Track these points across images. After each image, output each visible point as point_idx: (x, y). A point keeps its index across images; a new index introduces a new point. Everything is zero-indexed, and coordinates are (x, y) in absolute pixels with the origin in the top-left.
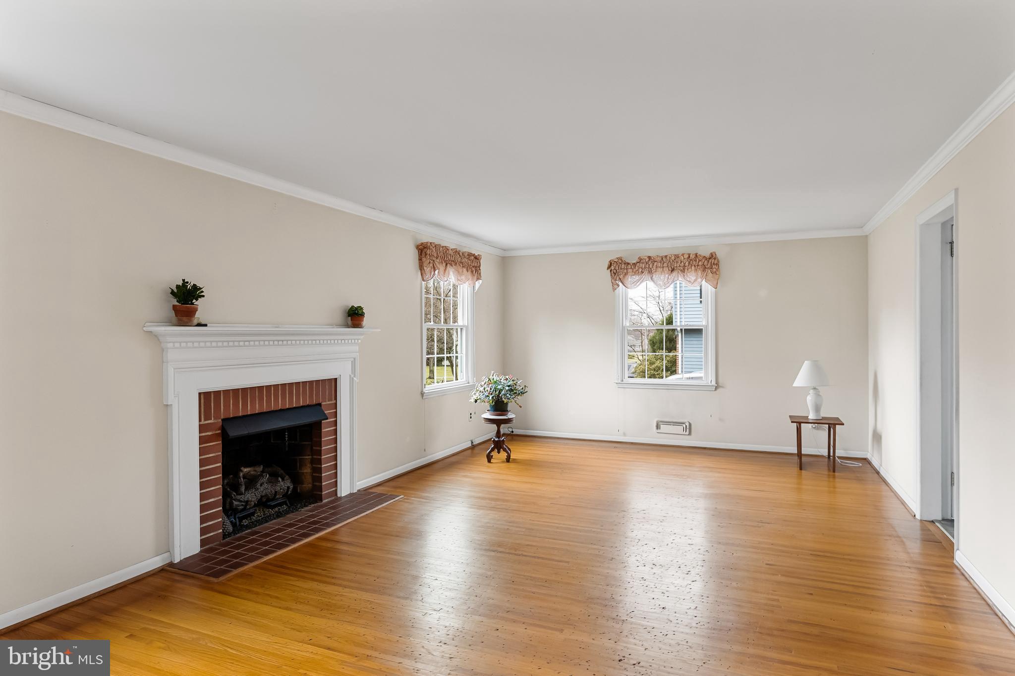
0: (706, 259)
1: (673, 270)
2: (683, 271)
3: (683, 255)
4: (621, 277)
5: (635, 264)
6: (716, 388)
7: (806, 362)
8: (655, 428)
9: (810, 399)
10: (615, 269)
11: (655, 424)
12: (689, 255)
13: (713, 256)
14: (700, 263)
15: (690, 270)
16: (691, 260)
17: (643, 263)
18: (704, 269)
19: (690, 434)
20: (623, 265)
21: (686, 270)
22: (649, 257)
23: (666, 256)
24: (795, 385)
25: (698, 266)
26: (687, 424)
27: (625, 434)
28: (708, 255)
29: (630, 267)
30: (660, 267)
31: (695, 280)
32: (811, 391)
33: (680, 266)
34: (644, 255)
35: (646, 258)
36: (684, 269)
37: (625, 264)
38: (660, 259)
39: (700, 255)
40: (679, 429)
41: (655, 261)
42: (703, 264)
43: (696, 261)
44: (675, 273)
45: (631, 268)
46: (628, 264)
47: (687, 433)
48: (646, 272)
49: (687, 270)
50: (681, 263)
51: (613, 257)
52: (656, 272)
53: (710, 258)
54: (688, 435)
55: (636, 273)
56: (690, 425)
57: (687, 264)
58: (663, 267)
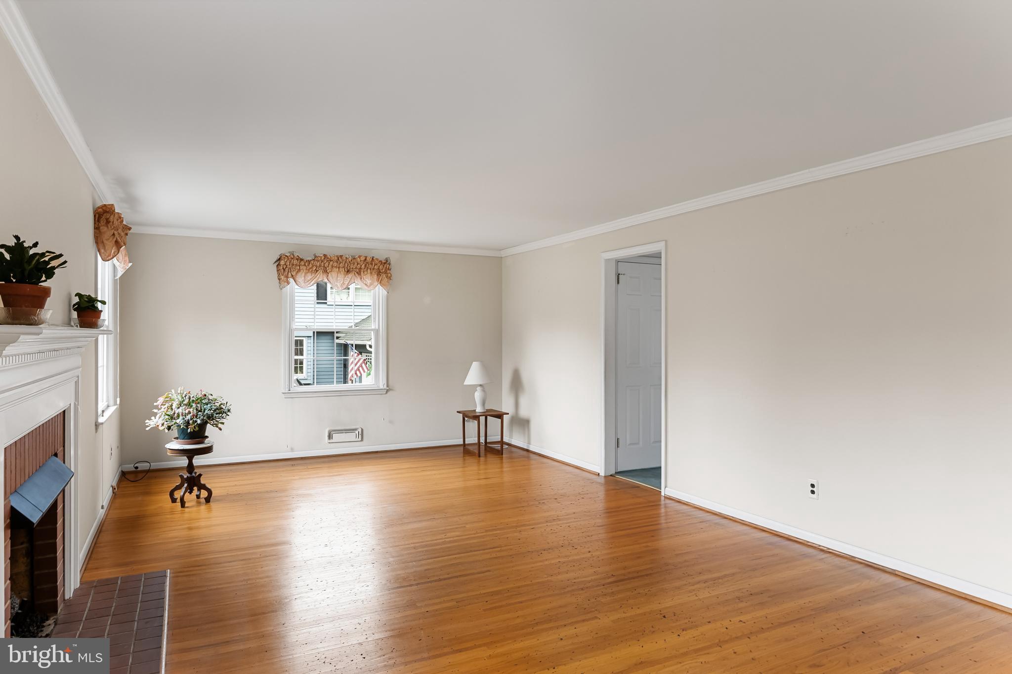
0: (381, 264)
1: (348, 272)
2: (359, 273)
3: (360, 257)
4: (294, 273)
5: (309, 261)
6: (387, 391)
7: (474, 363)
8: (327, 438)
9: (478, 395)
10: (285, 264)
11: (327, 434)
12: (366, 258)
13: (387, 262)
14: (376, 267)
15: (366, 272)
16: (367, 263)
17: (318, 261)
18: (379, 273)
19: (362, 440)
20: (295, 262)
21: (362, 273)
22: (325, 256)
23: (341, 256)
24: (465, 383)
25: (373, 269)
26: (360, 430)
27: (292, 450)
28: (383, 259)
29: (303, 264)
30: (336, 267)
31: (371, 284)
32: (479, 388)
33: (356, 268)
34: (320, 254)
35: (322, 255)
36: (360, 272)
37: (297, 259)
38: (336, 258)
39: (377, 259)
40: (352, 436)
41: (331, 261)
42: (379, 269)
43: (372, 264)
44: (350, 275)
45: (305, 265)
46: (302, 260)
47: (360, 439)
48: (320, 272)
49: (364, 272)
50: (358, 265)
51: (285, 251)
52: (331, 271)
53: (385, 263)
54: (361, 441)
55: (309, 270)
56: (362, 430)
57: (363, 266)
58: (339, 268)
